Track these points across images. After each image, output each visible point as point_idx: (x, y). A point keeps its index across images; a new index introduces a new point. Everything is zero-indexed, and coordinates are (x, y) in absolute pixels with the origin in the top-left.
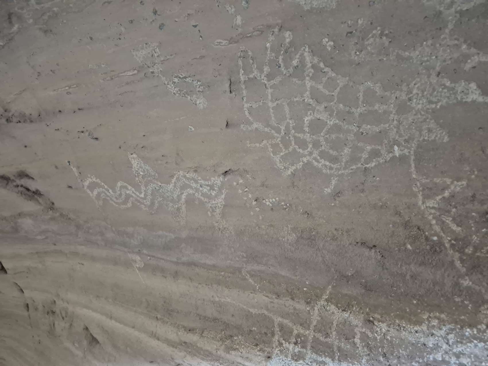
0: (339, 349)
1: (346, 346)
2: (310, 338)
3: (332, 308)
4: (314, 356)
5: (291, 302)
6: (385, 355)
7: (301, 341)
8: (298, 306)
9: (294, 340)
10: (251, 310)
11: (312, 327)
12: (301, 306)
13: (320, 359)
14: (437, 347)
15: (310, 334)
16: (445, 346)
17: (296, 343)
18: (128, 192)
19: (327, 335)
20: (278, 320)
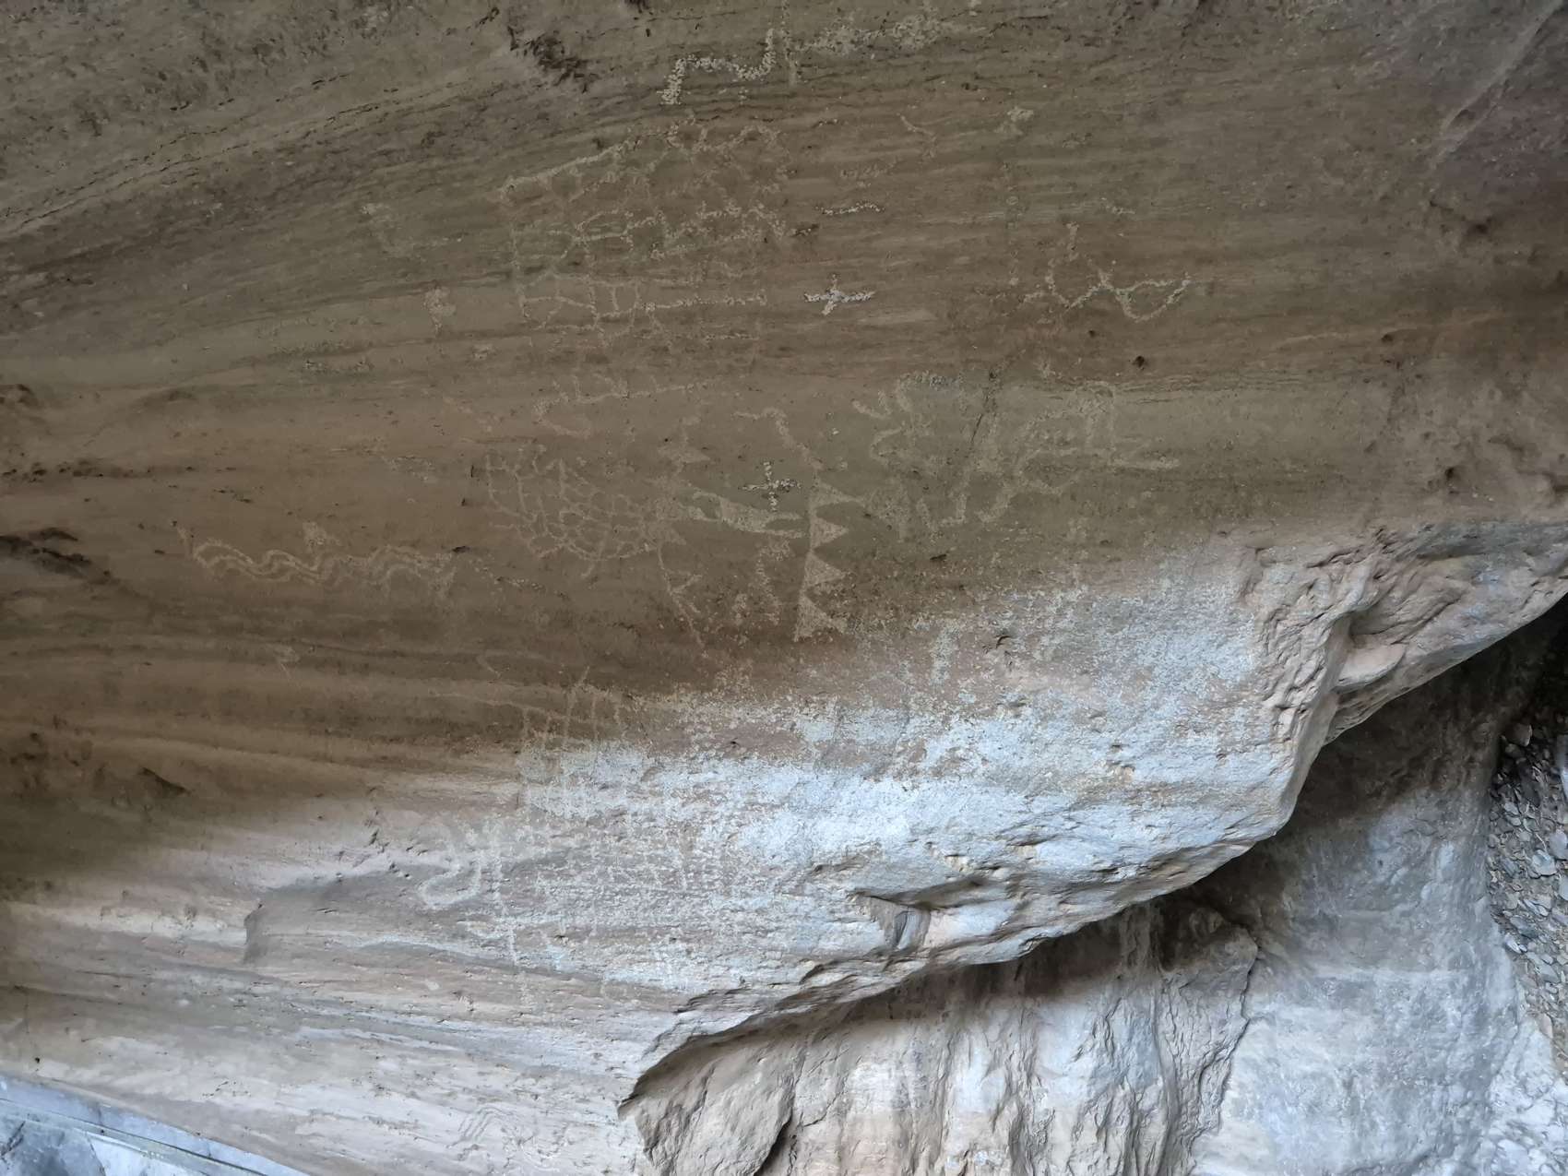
0: (599, 728)
1: (606, 725)
2: (567, 724)
3: (591, 688)
4: (572, 740)
5: (543, 687)
6: (642, 727)
7: (555, 727)
8: (552, 691)
9: (547, 728)
10: (491, 702)
11: (569, 710)
12: (557, 692)
13: (578, 742)
14: (684, 711)
15: (566, 719)
16: (690, 710)
17: (550, 731)
18: (286, 563)
19: (586, 717)
20: (526, 709)
